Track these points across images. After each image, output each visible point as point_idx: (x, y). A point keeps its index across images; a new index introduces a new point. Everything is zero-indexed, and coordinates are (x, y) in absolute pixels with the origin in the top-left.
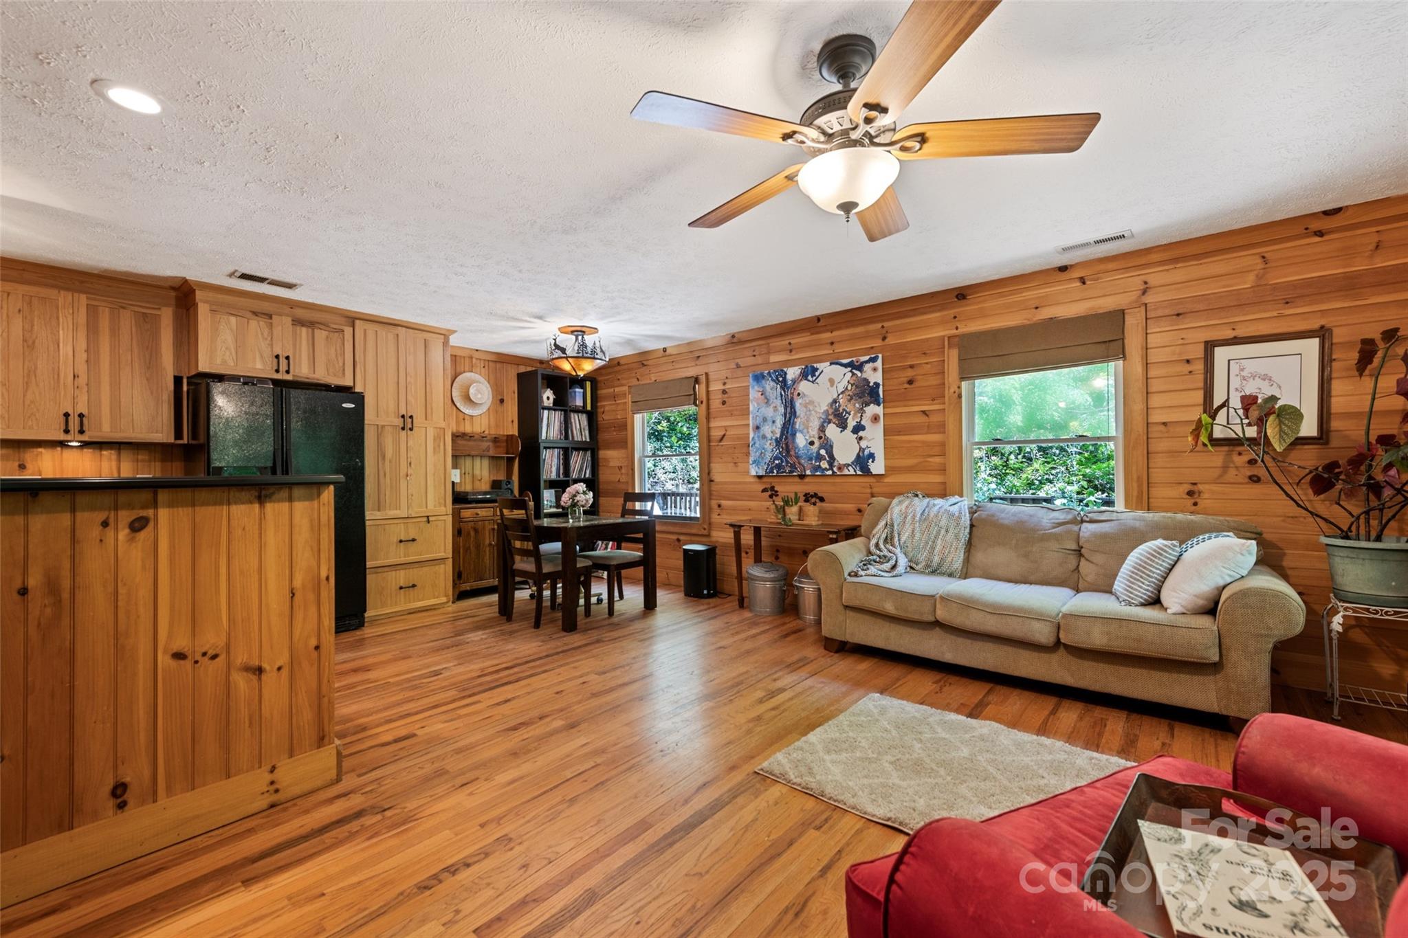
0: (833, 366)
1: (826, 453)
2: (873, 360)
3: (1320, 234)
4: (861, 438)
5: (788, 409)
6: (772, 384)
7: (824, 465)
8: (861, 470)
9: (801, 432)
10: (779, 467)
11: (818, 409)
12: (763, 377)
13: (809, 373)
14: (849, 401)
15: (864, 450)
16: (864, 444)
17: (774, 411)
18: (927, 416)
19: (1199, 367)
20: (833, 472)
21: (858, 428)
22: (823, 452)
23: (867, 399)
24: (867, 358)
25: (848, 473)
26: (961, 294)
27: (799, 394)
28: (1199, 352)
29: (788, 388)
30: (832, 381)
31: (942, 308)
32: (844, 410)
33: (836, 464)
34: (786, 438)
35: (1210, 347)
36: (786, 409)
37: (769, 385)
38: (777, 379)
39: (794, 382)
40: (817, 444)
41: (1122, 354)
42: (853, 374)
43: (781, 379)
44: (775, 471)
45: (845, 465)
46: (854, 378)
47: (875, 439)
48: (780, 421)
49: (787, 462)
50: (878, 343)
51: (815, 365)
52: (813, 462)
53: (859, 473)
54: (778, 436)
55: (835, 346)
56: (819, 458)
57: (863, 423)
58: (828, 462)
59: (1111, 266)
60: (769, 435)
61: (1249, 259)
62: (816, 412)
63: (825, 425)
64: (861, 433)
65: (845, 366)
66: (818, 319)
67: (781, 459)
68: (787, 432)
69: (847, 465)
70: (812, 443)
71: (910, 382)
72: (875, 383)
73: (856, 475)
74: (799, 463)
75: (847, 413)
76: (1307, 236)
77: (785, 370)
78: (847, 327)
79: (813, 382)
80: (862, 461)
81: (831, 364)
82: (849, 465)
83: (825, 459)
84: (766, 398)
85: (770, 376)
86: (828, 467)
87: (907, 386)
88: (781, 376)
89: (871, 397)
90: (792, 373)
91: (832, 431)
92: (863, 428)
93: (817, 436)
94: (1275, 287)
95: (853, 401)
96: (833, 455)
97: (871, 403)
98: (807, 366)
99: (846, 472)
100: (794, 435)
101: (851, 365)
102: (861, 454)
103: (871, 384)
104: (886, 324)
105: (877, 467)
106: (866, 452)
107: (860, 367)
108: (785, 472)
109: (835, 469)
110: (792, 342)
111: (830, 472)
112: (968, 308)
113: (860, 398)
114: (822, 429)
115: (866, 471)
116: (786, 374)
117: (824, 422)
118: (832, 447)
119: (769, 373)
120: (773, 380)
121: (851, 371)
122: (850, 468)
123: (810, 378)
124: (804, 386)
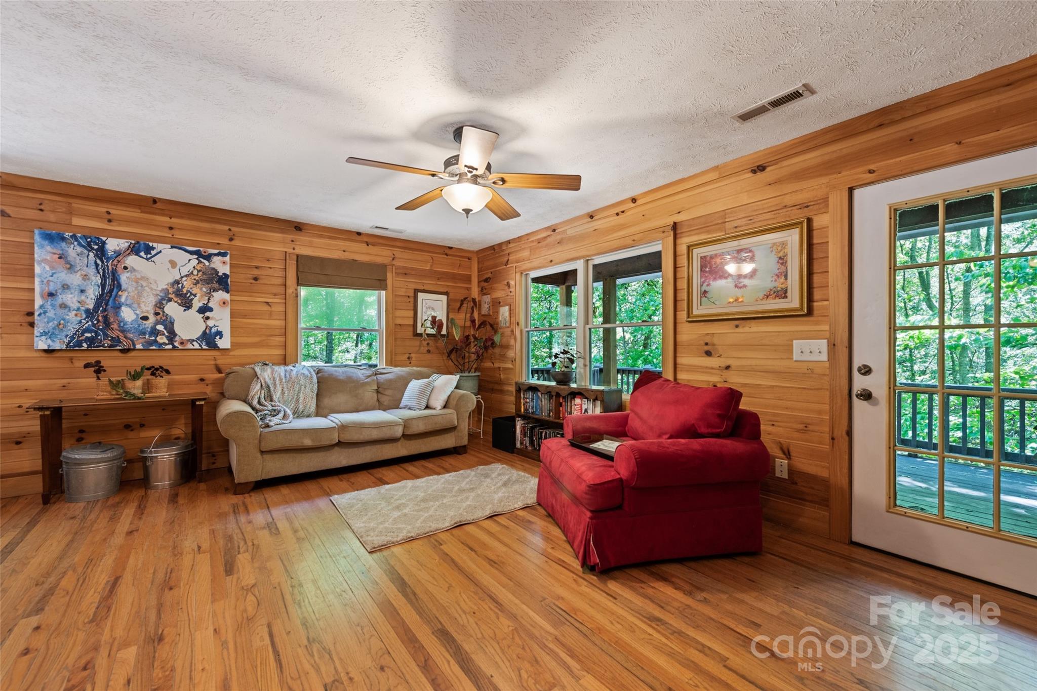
0: (174, 249)
1: (165, 328)
2: (224, 255)
3: (447, 255)
4: (208, 318)
5: (109, 281)
6: (79, 249)
7: (162, 339)
8: (207, 344)
9: (130, 306)
10: (91, 341)
11: (154, 287)
12: (63, 239)
13: (141, 248)
14: (196, 284)
15: (211, 328)
16: (210, 323)
17: (84, 279)
18: (270, 306)
19: (412, 300)
20: (174, 347)
21: (204, 310)
22: (160, 327)
23: (216, 285)
24: (216, 251)
25: (192, 347)
26: (298, 227)
27: (126, 268)
28: (412, 294)
29: (108, 259)
30: (173, 264)
31: (283, 231)
32: (188, 291)
33: (177, 338)
34: (105, 310)
35: (416, 291)
36: (104, 278)
37: (73, 251)
38: (89, 244)
39: (118, 254)
40: (152, 319)
41: (384, 287)
42: (200, 262)
43: (96, 247)
44: (85, 345)
45: (188, 340)
46: (201, 265)
47: (221, 319)
48: (93, 292)
49: (106, 336)
50: (224, 241)
51: (151, 244)
52: (147, 336)
53: (204, 347)
54: (91, 307)
55: (173, 232)
56: (154, 332)
57: (210, 305)
58: (167, 337)
59: (381, 241)
60: (74, 305)
61: (426, 256)
62: (152, 289)
63: (164, 302)
64: (208, 314)
65: (191, 253)
66: (155, 201)
67: (96, 333)
68: (107, 304)
69: (192, 341)
70: (145, 318)
71: (256, 279)
72: (224, 274)
73: (202, 349)
74: (126, 337)
75: (191, 294)
76: (443, 254)
77: (104, 239)
78: (189, 219)
79: (147, 259)
80: (209, 338)
81: (172, 247)
82: (193, 341)
83: (164, 334)
84: (68, 262)
85: (76, 240)
86: (167, 342)
87: (253, 281)
88: (97, 244)
89: (220, 284)
90: (113, 245)
91: (173, 309)
92: (211, 310)
93: (153, 312)
94: (436, 272)
95: (199, 285)
96: (174, 331)
97: (220, 289)
98: (138, 242)
99: (190, 346)
100: (118, 308)
101: (198, 253)
102: (208, 331)
103: (220, 274)
104: (233, 229)
105: (224, 343)
106: (214, 330)
107: (208, 257)
108: (103, 346)
109: (176, 344)
110: (112, 211)
111: (170, 347)
112: (301, 238)
113: (208, 284)
114: (160, 305)
115: (213, 346)
116: (104, 243)
117: (163, 299)
118: (172, 323)
119: (74, 237)
120: (80, 244)
121: (197, 259)
122: (195, 343)
123: (142, 254)
124: (132, 261)
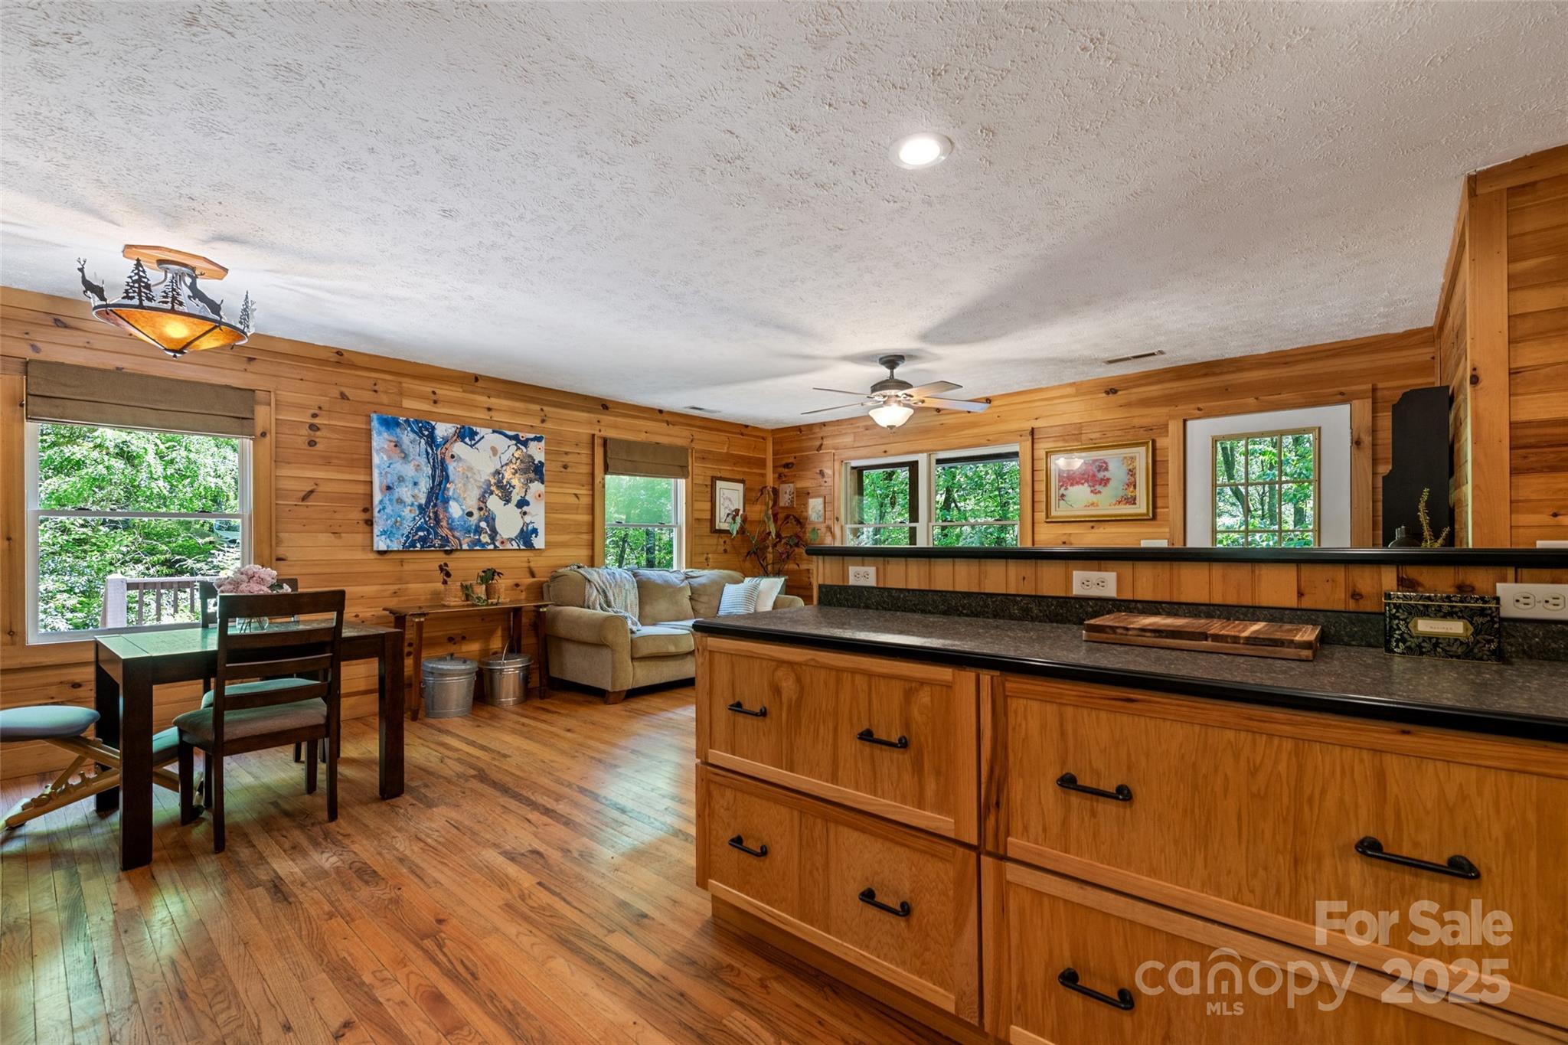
0: (496, 435)
1: (488, 526)
2: (538, 439)
3: (742, 434)
4: (525, 513)
5: (438, 472)
6: (412, 436)
7: (485, 538)
8: (525, 544)
9: (456, 500)
10: (423, 540)
11: (477, 477)
12: (398, 424)
13: (466, 434)
14: (514, 474)
15: (528, 524)
16: (527, 519)
17: (416, 470)
18: (578, 498)
19: (709, 489)
20: (496, 547)
21: (522, 503)
22: (483, 524)
23: (532, 475)
24: (532, 436)
25: (511, 547)
26: (604, 405)
27: (453, 457)
28: (709, 483)
29: (437, 446)
30: (494, 451)
31: (590, 411)
32: (508, 482)
33: (498, 537)
34: (435, 505)
35: (714, 479)
36: (434, 468)
37: (407, 437)
38: (421, 431)
39: (446, 440)
40: (476, 515)
41: (685, 475)
42: (518, 448)
43: (426, 433)
44: (418, 545)
45: (508, 539)
46: (519, 452)
47: (537, 516)
48: (425, 485)
49: (436, 533)
50: (537, 422)
51: (474, 429)
52: (472, 535)
53: (522, 547)
54: (423, 501)
55: (492, 413)
56: (478, 530)
57: (527, 498)
58: (489, 535)
59: (681, 420)
60: (409, 500)
61: (723, 437)
62: (476, 480)
63: (487, 495)
64: (525, 508)
65: (510, 438)
66: (477, 378)
67: (428, 531)
68: (437, 499)
69: (510, 540)
70: (470, 514)
71: (565, 467)
72: (540, 462)
73: (520, 550)
74: (453, 536)
75: (511, 486)
76: (738, 433)
77: (433, 423)
78: (506, 398)
79: (471, 446)
80: (526, 536)
81: (494, 432)
82: (512, 539)
83: (486, 532)
84: (402, 451)
85: (410, 426)
86: (489, 541)
87: (563, 470)
88: (427, 430)
89: (536, 474)
90: (443, 430)
91: (494, 503)
92: (527, 503)
93: (476, 507)
94: (732, 454)
95: (517, 475)
96: (495, 528)
97: (536, 480)
98: (463, 427)
99: (509, 546)
100: (446, 501)
101: (515, 438)
102: (525, 528)
103: (536, 462)
104: (545, 408)
105: (539, 542)
106: (530, 527)
107: (525, 443)
108: (434, 546)
109: (497, 544)
110: (437, 391)
111: (491, 547)
112: (607, 418)
113: (525, 473)
114: (483, 499)
115: (529, 546)
116: (433, 428)
117: (485, 492)
118: (494, 519)
119: (407, 421)
120: (412, 430)
121: (516, 445)
122: (513, 542)
123: (467, 440)
124: (459, 448)
